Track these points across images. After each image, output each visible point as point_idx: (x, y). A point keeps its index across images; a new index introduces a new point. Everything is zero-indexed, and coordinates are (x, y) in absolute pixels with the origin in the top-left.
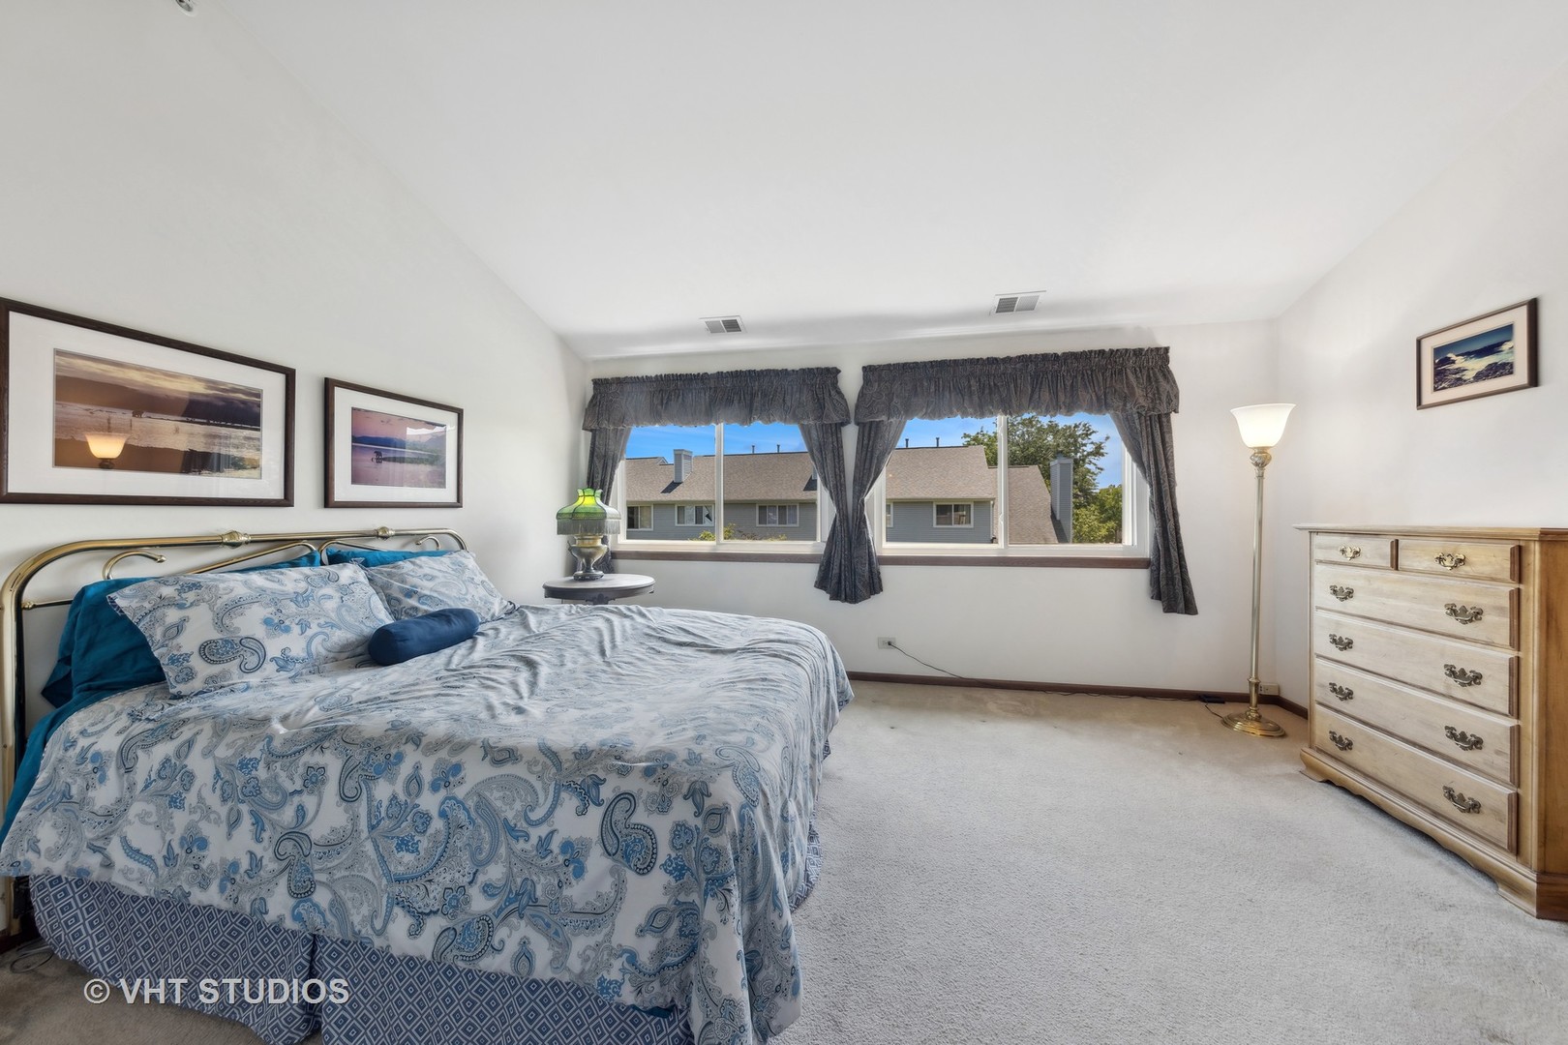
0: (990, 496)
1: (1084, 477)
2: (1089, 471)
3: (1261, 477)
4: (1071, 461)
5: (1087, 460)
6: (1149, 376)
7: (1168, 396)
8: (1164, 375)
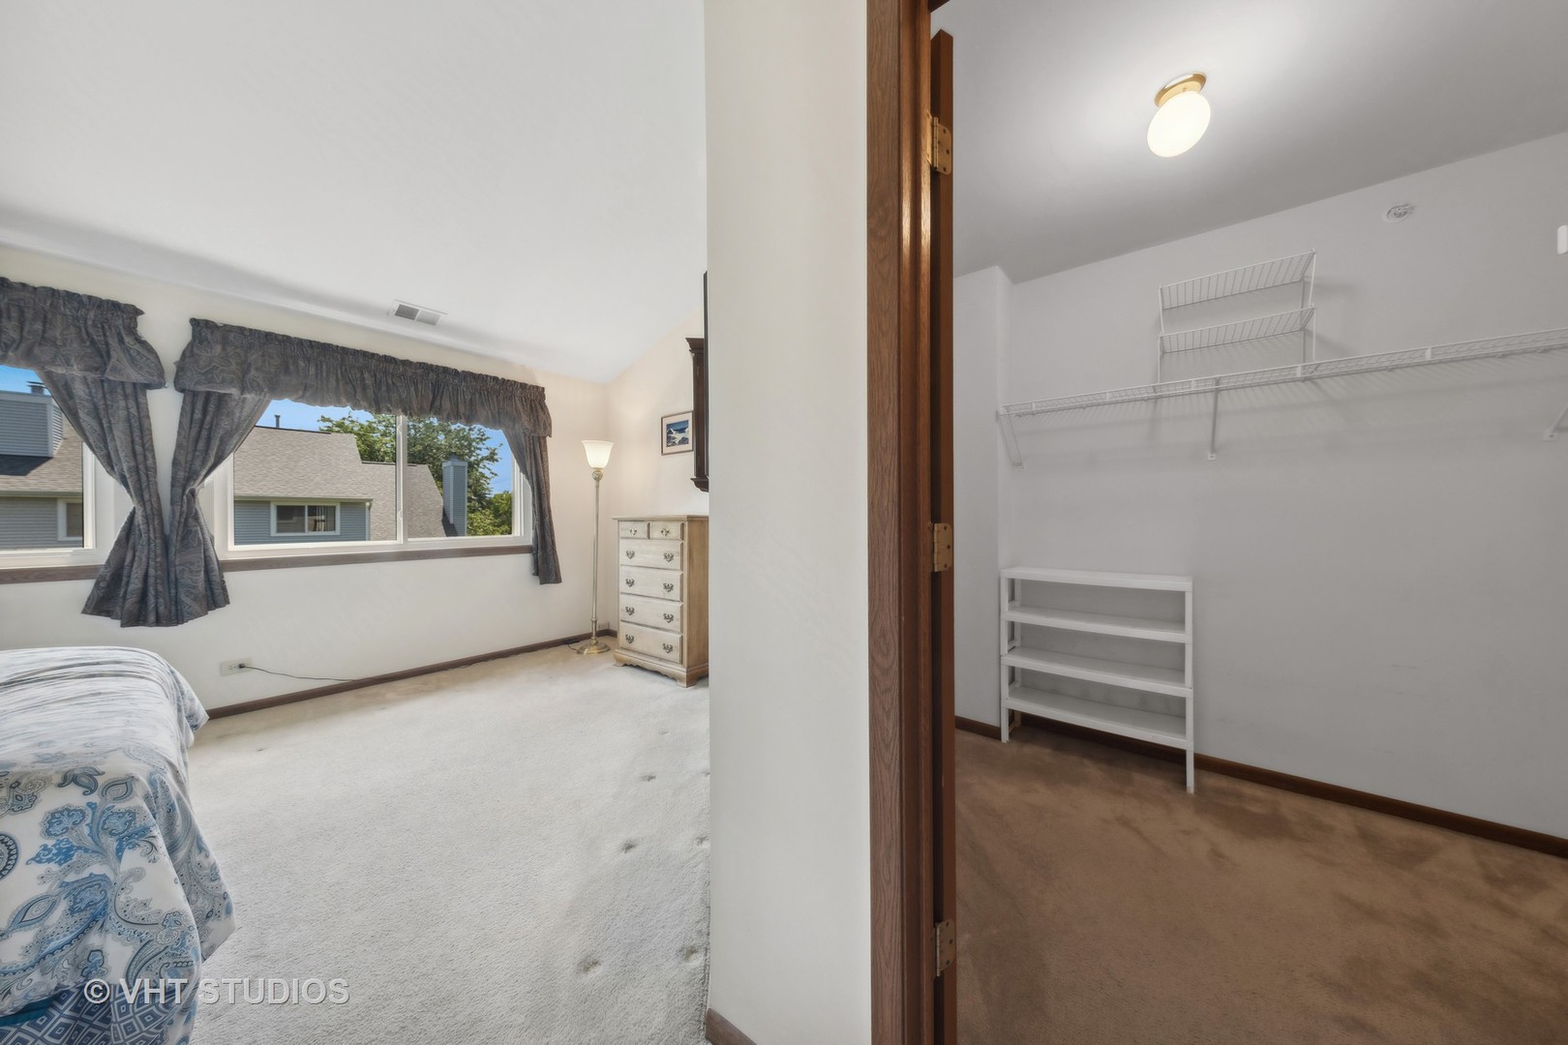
0: (365, 497)
1: (478, 480)
2: (482, 475)
3: (598, 487)
4: (466, 464)
5: (481, 465)
6: (531, 406)
7: (545, 424)
8: (542, 408)
